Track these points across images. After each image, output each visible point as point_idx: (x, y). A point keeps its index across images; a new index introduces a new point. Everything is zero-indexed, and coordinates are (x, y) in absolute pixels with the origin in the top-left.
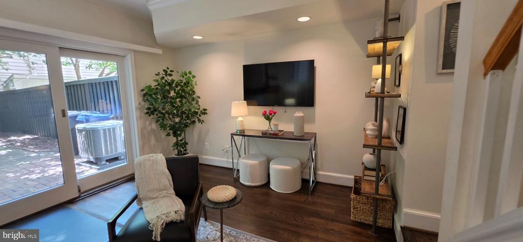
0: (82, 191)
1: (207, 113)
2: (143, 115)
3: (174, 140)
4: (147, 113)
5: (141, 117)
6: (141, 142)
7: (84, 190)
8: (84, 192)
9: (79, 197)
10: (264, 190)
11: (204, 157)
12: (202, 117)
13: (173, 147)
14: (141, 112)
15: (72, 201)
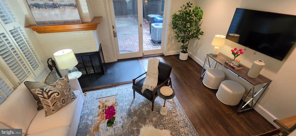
0: (144, 55)
1: (203, 34)
2: (171, 28)
3: (182, 44)
4: (173, 28)
5: (170, 29)
6: (167, 42)
7: (145, 55)
8: (145, 56)
9: (143, 57)
10: (211, 93)
11: (195, 57)
12: (200, 36)
13: (181, 47)
14: (170, 27)
15: (141, 58)
